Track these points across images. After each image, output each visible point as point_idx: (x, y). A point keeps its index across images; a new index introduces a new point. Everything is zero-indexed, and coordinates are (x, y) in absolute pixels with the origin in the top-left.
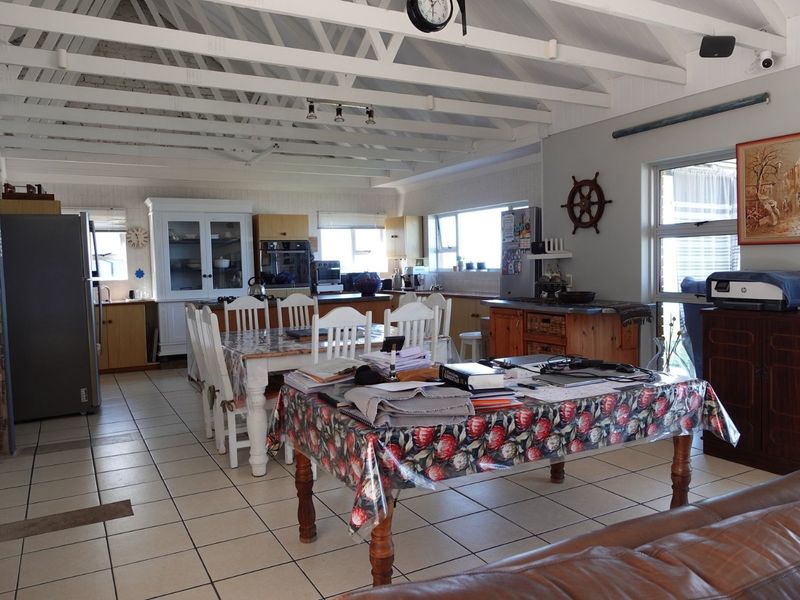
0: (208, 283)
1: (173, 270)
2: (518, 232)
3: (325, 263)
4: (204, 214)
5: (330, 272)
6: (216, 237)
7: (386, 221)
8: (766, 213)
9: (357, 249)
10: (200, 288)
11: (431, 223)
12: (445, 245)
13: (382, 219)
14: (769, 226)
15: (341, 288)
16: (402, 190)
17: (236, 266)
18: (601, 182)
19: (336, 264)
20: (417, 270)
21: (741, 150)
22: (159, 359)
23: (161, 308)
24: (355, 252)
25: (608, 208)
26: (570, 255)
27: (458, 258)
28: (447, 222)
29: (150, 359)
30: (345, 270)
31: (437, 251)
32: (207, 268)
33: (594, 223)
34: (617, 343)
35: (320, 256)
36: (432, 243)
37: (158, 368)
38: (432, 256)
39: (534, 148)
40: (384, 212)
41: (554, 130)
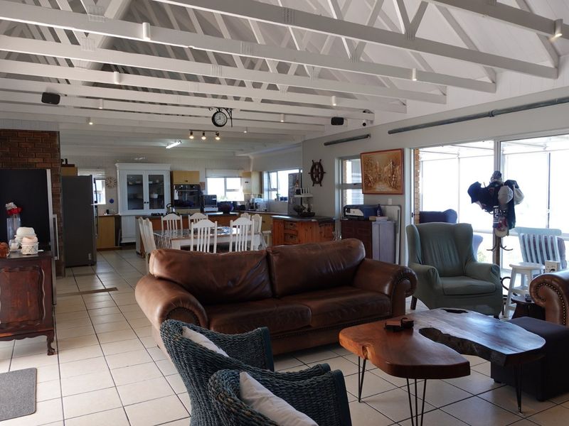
0: (147, 206)
1: (129, 200)
2: (294, 184)
3: (209, 196)
4: (145, 171)
5: (212, 201)
6: (151, 182)
7: (243, 174)
8: (370, 182)
9: (228, 188)
10: (143, 208)
11: (265, 176)
12: (272, 187)
13: (241, 173)
14: (371, 187)
15: (217, 209)
16: (252, 157)
17: (161, 197)
18: (322, 163)
19: (215, 197)
20: (257, 200)
21: (362, 155)
22: (121, 244)
23: (123, 219)
24: (226, 190)
25: (325, 176)
26: (311, 196)
27: (277, 195)
28: (273, 175)
29: (116, 245)
30: (219, 200)
31: (269, 190)
32: (146, 198)
33: (320, 182)
34: (323, 235)
35: (207, 192)
36: (266, 185)
37: (121, 249)
38: (266, 194)
39: (298, 145)
40: (242, 169)
41: (307, 138)
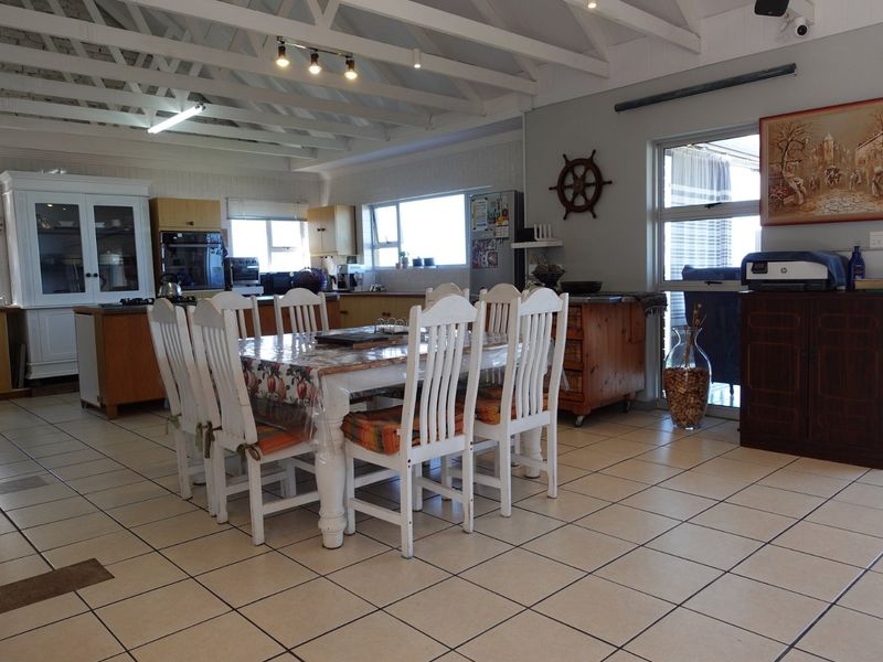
0: (93, 284)
1: (45, 268)
3: (241, 260)
4: (86, 195)
5: (238, 272)
6: (101, 225)
7: (309, 211)
8: (791, 192)
9: (274, 245)
10: (83, 290)
11: (366, 214)
12: (382, 239)
13: (304, 210)
14: (795, 205)
15: (261, 290)
16: (327, 176)
17: (130, 262)
18: (598, 160)
19: (254, 262)
20: (352, 268)
21: (765, 123)
22: (28, 383)
23: (30, 318)
24: (271, 249)
25: (607, 190)
26: (560, 243)
27: (401, 254)
28: (385, 214)
29: (15, 385)
30: (264, 268)
31: (373, 247)
32: (91, 263)
33: (590, 207)
34: (627, 336)
35: (232, 254)
36: (367, 237)
37: (28, 395)
38: (367, 253)
39: (514, 124)
40: (306, 201)
41: (539, 103)
